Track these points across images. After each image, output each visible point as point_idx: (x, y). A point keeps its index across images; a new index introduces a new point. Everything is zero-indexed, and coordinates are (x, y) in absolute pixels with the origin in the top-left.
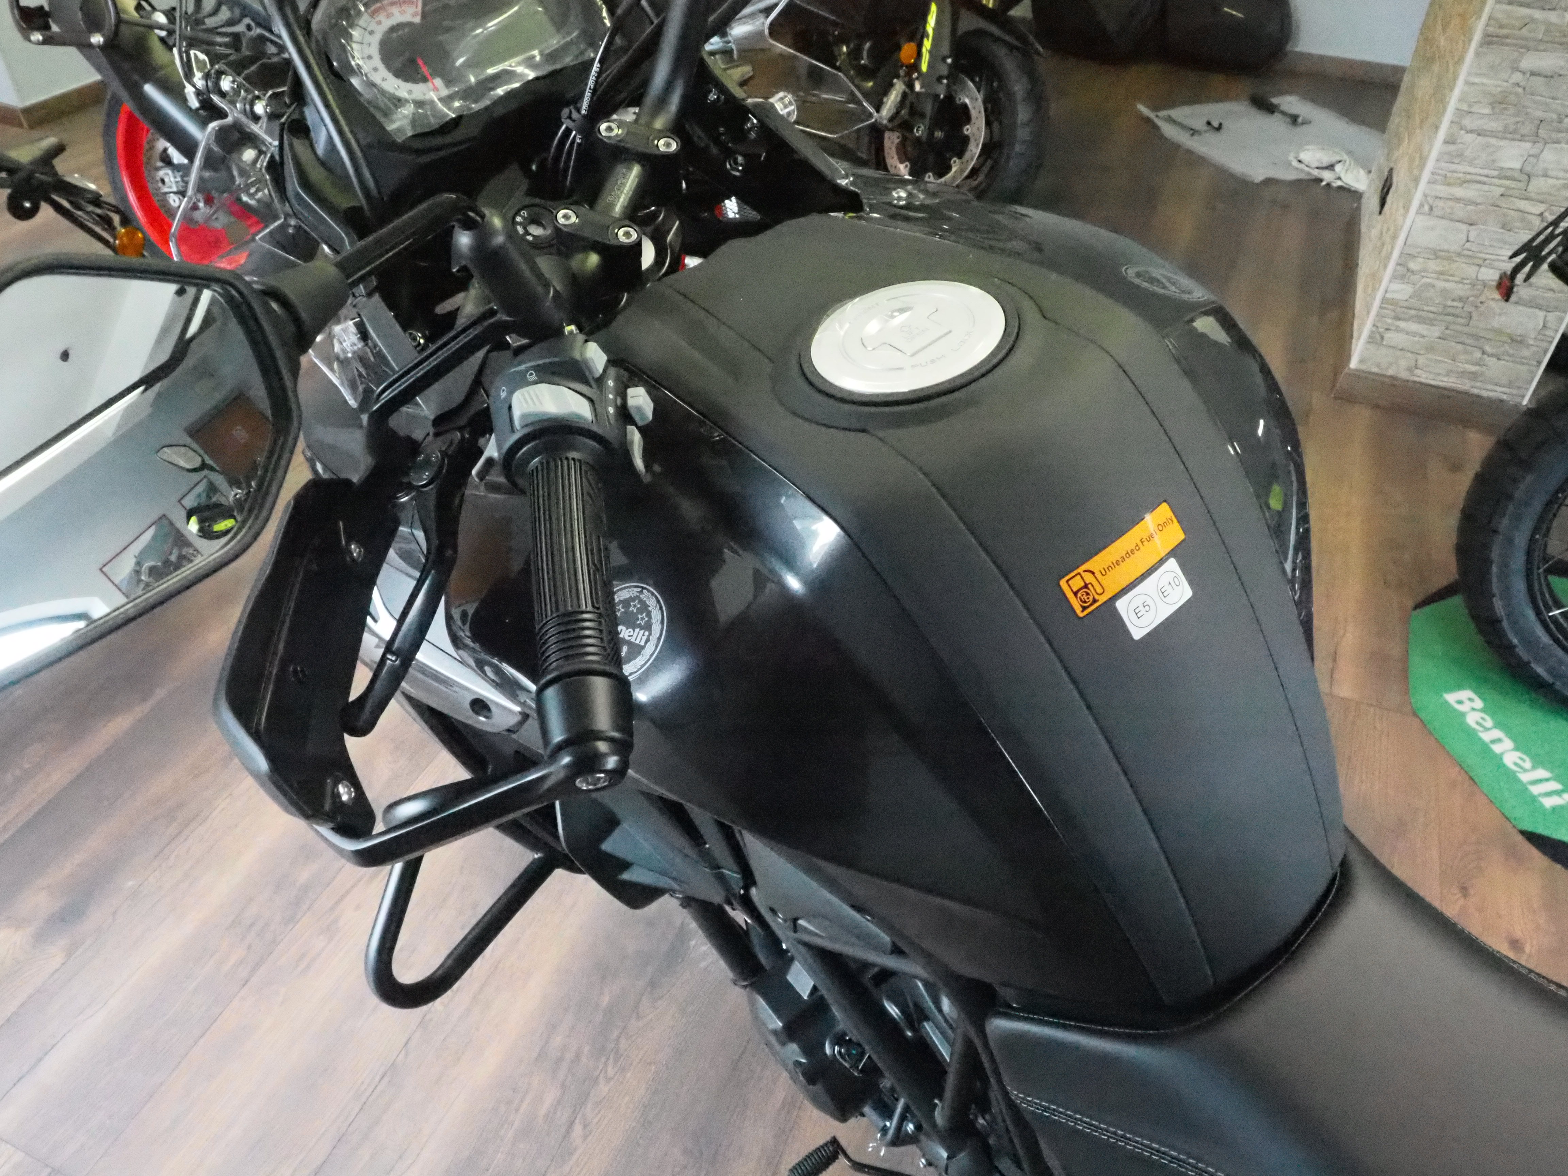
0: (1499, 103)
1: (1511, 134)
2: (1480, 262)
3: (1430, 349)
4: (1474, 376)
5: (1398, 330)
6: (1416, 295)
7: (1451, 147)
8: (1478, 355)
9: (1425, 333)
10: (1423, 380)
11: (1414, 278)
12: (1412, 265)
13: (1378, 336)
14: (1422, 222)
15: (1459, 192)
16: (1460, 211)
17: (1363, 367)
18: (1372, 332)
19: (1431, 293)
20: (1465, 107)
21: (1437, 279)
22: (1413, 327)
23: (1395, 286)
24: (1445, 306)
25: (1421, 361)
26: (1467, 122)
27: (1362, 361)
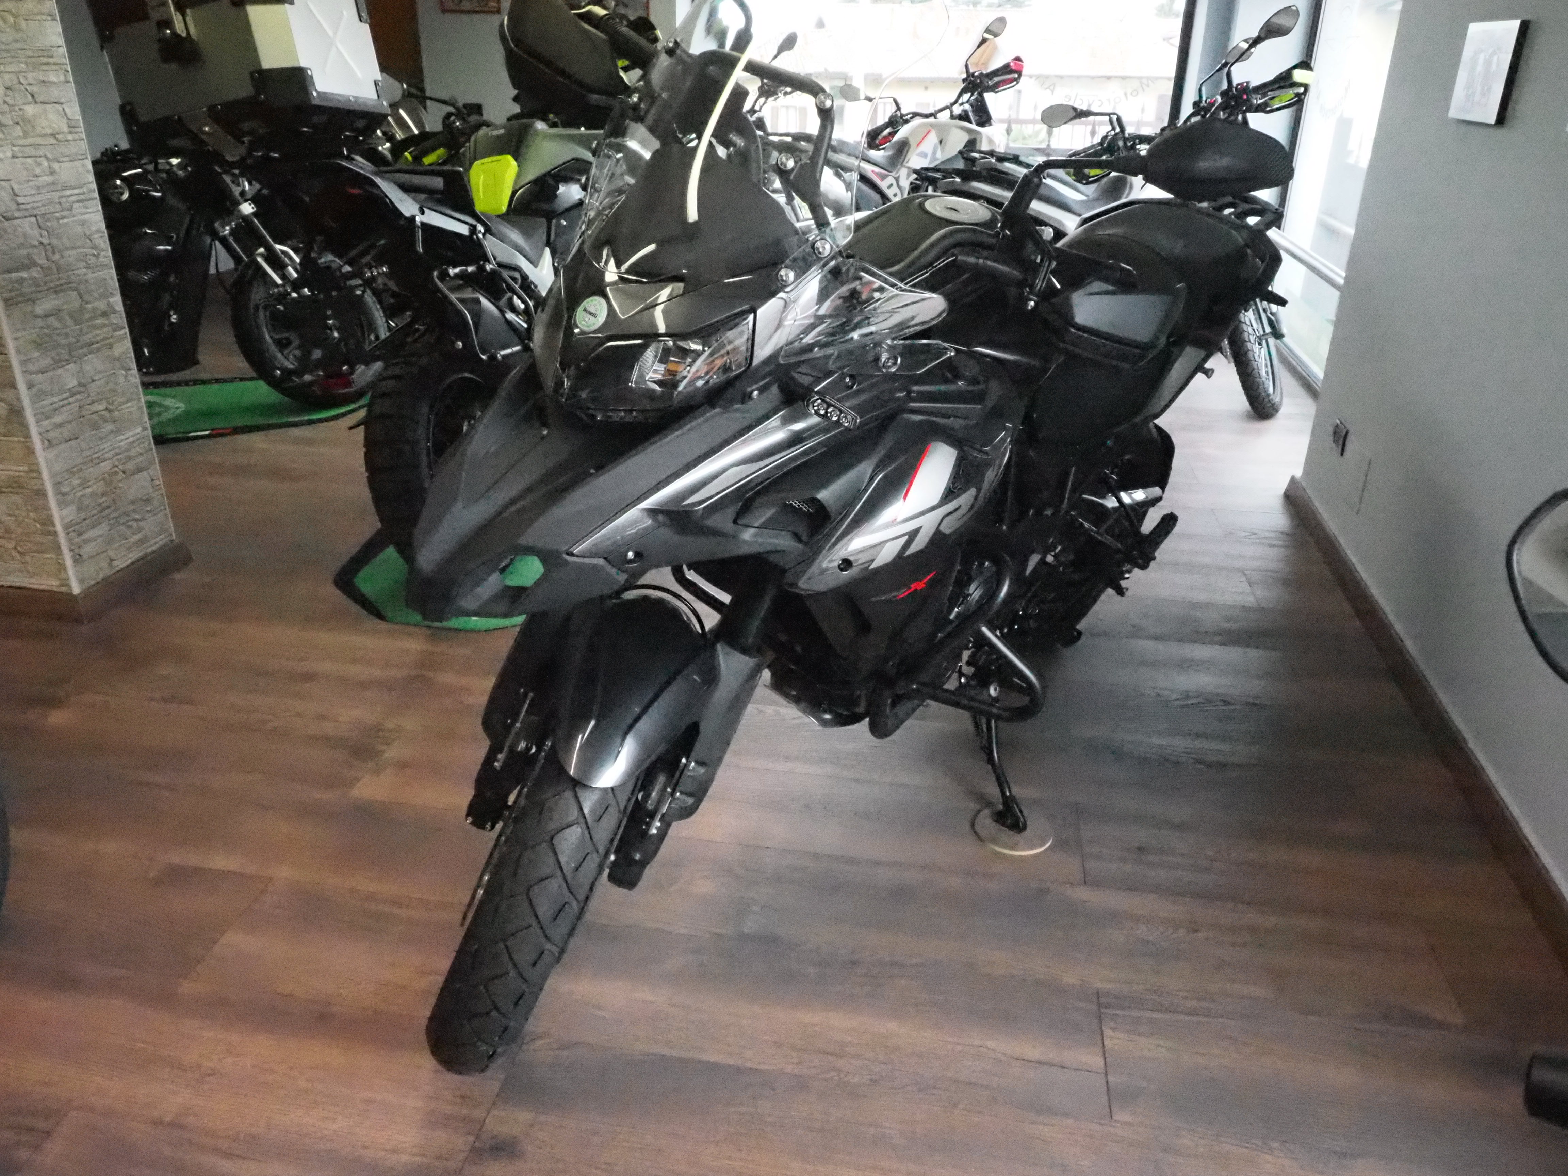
0: (38, 345)
1: (58, 363)
2: (97, 461)
3: (109, 541)
4: (142, 541)
5: (86, 542)
6: (79, 509)
7: (34, 390)
8: (134, 524)
9: (100, 532)
10: (121, 566)
11: (70, 498)
12: (65, 489)
13: (78, 557)
14: (51, 454)
15: (58, 419)
16: (66, 432)
17: (86, 585)
18: (73, 556)
19: (87, 502)
20: (23, 357)
21: (84, 488)
22: (92, 533)
23: (65, 512)
24: (100, 505)
25: (111, 553)
26: (31, 367)
27: (81, 581)
